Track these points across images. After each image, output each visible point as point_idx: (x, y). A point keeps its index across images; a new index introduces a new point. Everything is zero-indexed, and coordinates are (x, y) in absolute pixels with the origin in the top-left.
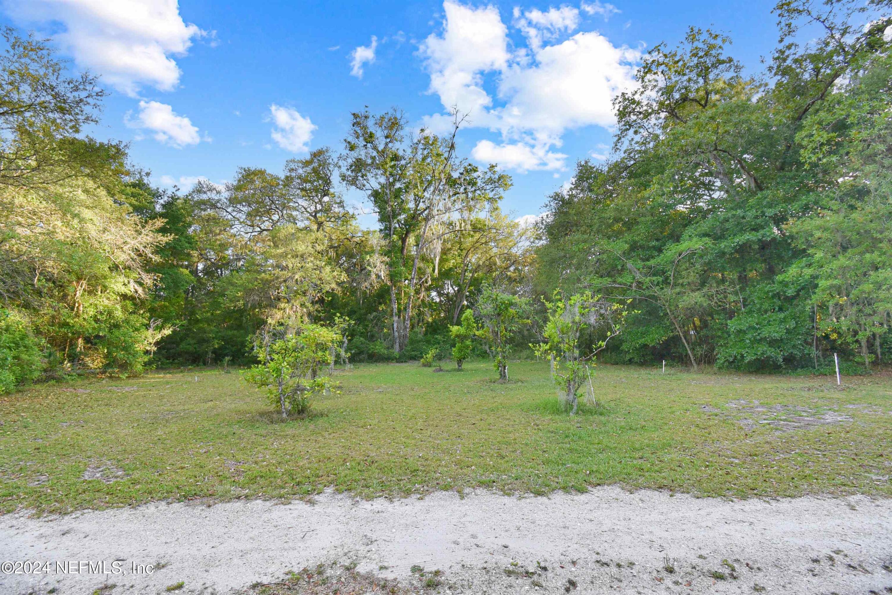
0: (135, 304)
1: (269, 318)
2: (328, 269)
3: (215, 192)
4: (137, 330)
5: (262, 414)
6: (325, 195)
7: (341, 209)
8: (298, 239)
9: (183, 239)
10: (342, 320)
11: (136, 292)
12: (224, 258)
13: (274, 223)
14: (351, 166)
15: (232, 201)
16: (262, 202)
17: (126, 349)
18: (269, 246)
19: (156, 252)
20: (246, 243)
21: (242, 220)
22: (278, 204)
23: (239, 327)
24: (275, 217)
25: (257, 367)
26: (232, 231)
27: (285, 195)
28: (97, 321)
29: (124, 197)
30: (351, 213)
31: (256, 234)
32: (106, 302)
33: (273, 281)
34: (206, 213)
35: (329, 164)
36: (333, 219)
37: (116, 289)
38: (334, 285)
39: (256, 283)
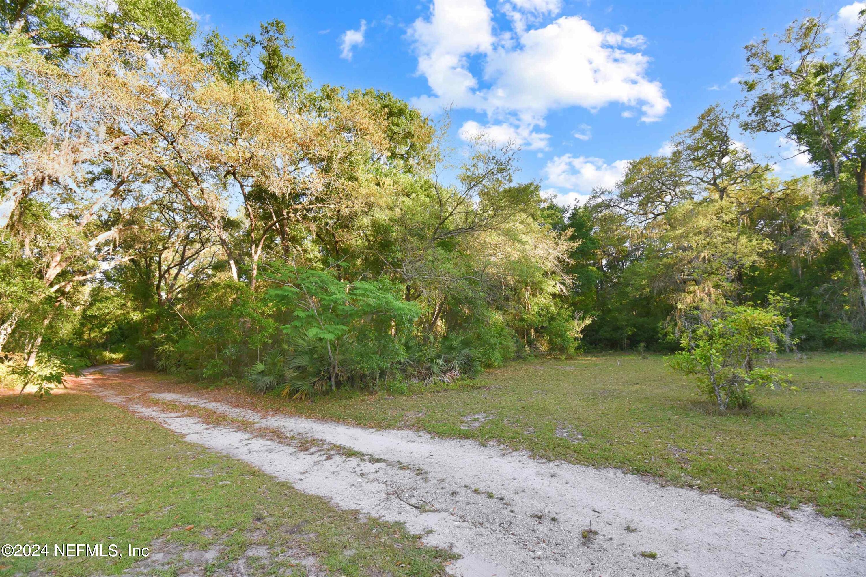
0: (562, 301)
1: (679, 303)
2: (743, 240)
3: (607, 193)
4: (567, 321)
5: (695, 403)
6: (723, 156)
7: (748, 165)
8: (698, 213)
9: (588, 242)
10: (779, 298)
11: (562, 290)
12: (623, 251)
13: (668, 206)
14: (754, 109)
15: (624, 196)
16: (652, 187)
17: (562, 336)
18: (666, 230)
19: (570, 257)
20: (642, 232)
21: (634, 212)
22: (669, 184)
23: (648, 314)
24: (668, 199)
25: (682, 354)
26: (627, 224)
27: (675, 172)
28: (540, 315)
29: (543, 219)
30: (763, 165)
31: (650, 221)
32: (544, 301)
33: (677, 264)
34: (602, 214)
35: (723, 118)
36: (739, 180)
37: (549, 290)
38: (755, 258)
39: (658, 269)
